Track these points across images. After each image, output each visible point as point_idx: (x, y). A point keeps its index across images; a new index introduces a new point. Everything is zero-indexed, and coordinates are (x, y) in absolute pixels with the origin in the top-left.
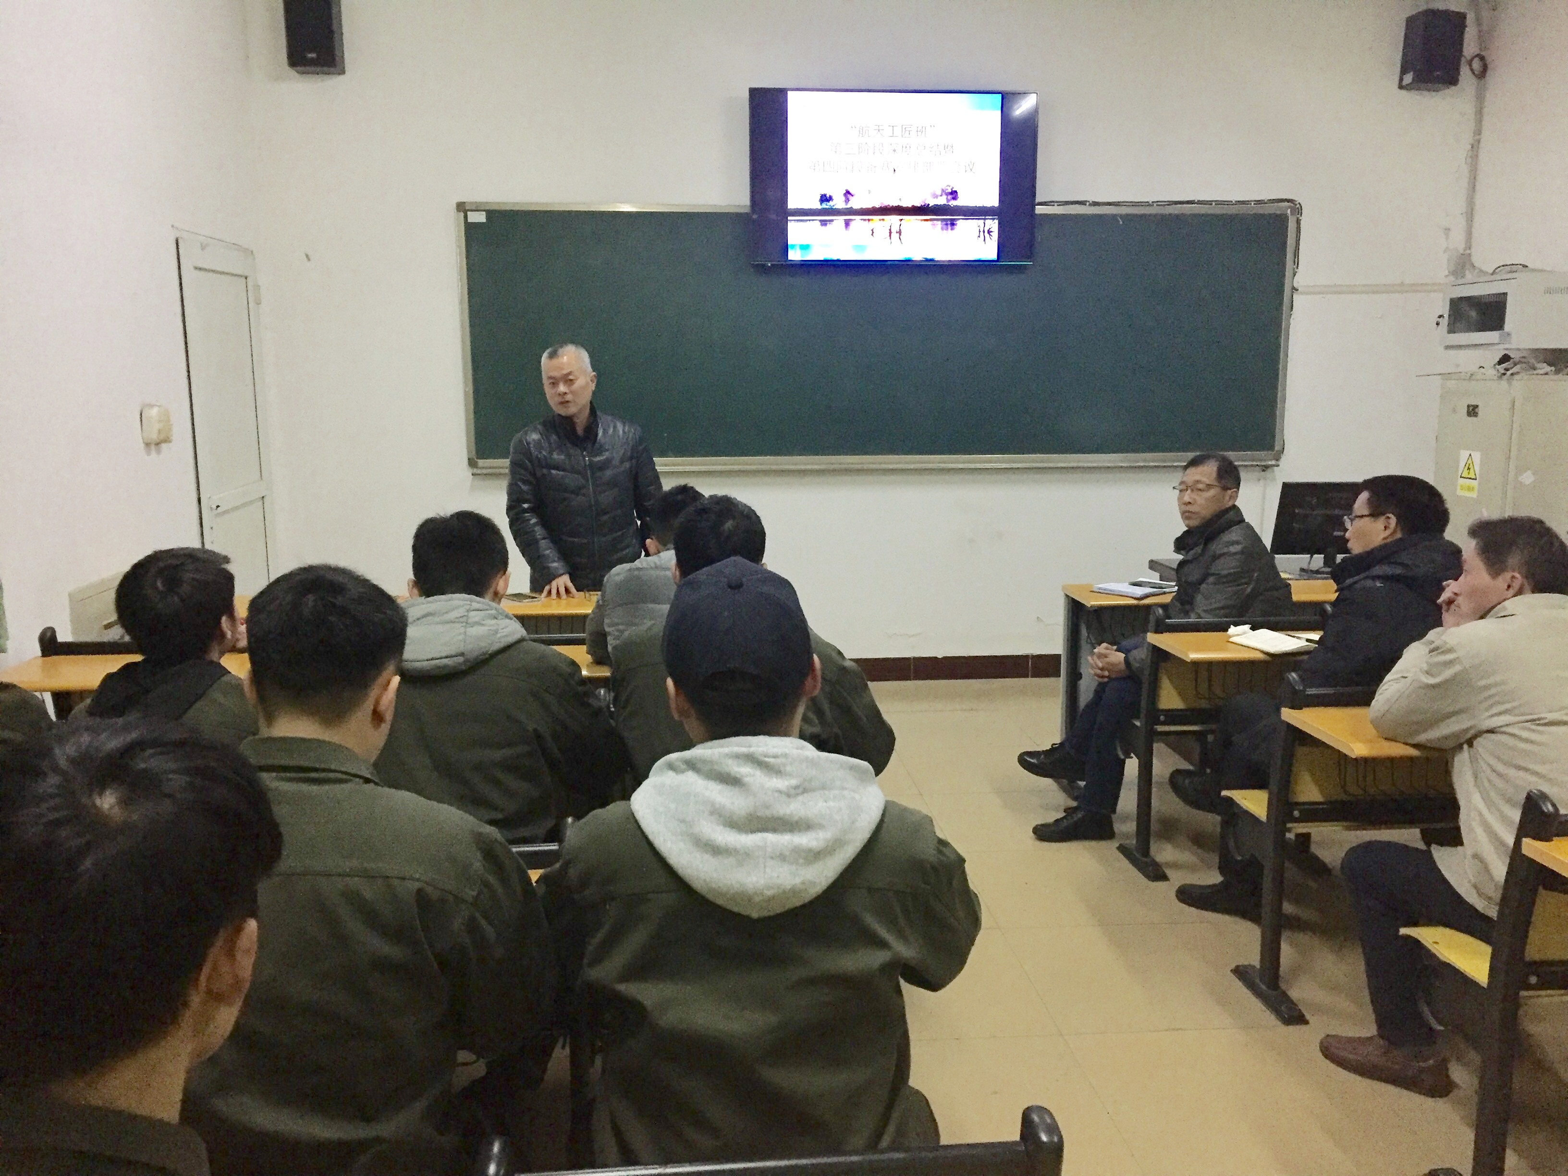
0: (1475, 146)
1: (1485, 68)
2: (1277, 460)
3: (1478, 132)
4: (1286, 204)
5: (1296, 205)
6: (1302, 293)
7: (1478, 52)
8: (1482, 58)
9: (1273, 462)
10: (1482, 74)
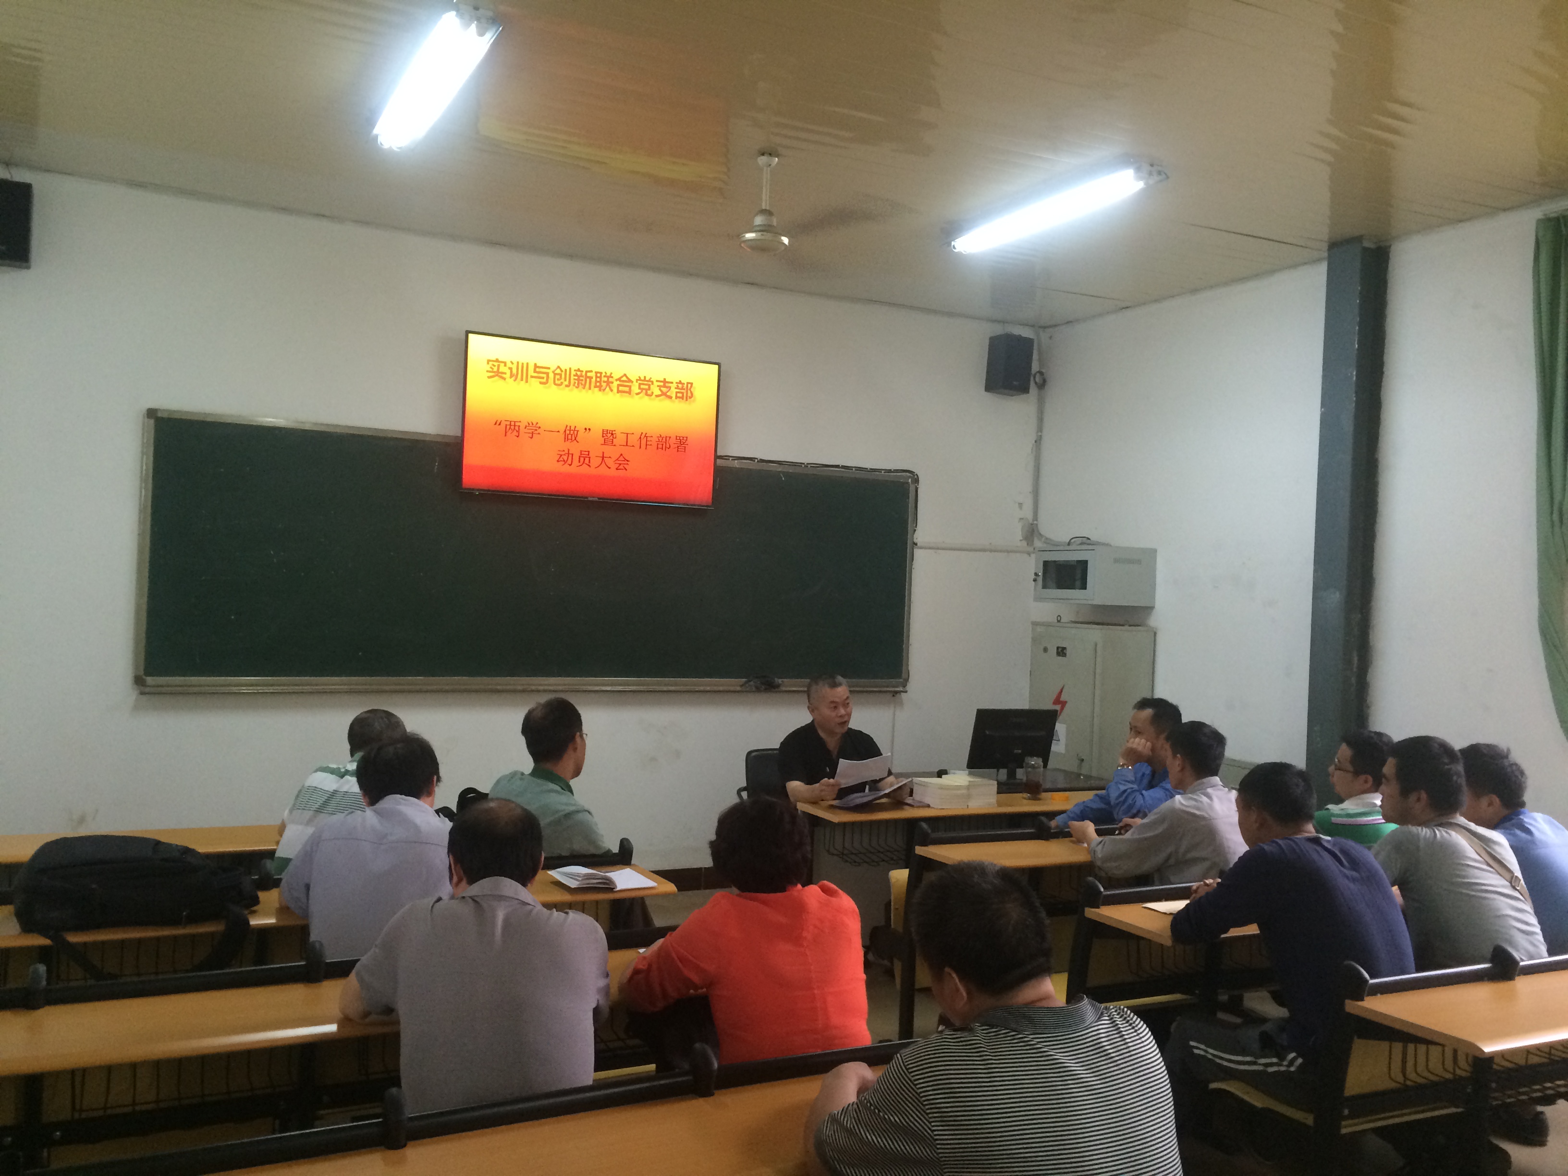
0: (1038, 441)
1: (1044, 381)
2: (904, 687)
3: (1040, 429)
4: (908, 474)
5: (914, 475)
6: (921, 548)
7: (1038, 370)
8: (1041, 373)
9: (901, 689)
10: (1042, 385)
